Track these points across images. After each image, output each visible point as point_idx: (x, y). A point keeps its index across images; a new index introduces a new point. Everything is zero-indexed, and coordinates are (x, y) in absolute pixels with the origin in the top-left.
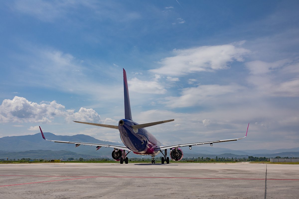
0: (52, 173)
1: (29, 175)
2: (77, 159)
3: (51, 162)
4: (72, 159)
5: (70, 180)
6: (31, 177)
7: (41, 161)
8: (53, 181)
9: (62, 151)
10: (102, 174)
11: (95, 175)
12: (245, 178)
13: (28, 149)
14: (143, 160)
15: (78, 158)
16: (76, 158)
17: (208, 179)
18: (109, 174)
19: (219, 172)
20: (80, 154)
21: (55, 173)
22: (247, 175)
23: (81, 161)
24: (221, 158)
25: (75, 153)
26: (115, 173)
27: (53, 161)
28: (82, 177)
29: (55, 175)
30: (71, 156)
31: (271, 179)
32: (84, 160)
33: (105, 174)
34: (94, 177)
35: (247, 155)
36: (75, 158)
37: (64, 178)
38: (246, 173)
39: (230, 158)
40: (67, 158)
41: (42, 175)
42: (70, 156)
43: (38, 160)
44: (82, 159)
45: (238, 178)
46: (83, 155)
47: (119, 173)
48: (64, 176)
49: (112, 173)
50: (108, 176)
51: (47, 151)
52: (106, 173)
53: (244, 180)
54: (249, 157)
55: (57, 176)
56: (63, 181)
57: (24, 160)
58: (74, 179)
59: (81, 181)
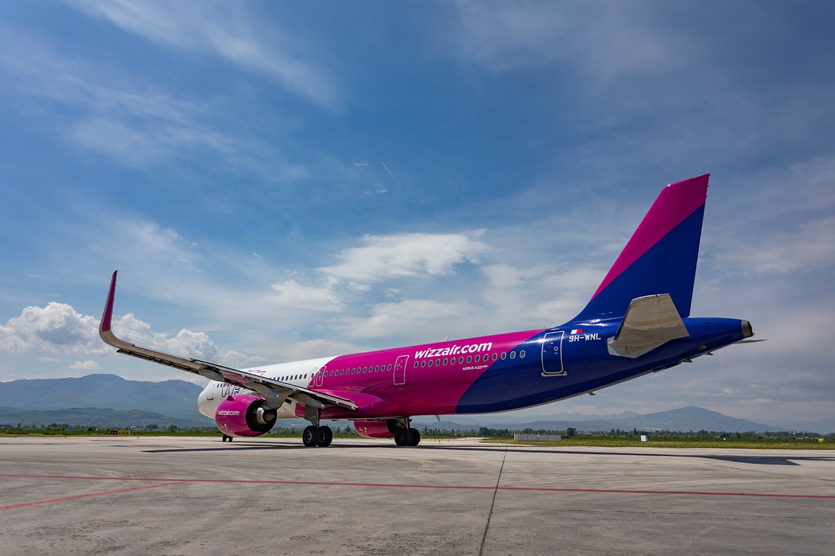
0: (104, 469)
1: (55, 475)
2: (164, 427)
3: (111, 434)
4: (155, 427)
5: (138, 492)
6: (58, 481)
7: (91, 431)
8: (101, 494)
9: (136, 410)
10: (205, 473)
11: (193, 474)
12: (463, 484)
13: (66, 406)
14: (293, 432)
15: (168, 426)
16: (162, 425)
17: (398, 488)
18: (218, 473)
19: (424, 466)
20: (171, 418)
21: (111, 470)
22: (467, 475)
23: (173, 431)
24: (433, 429)
25: (163, 416)
26: (231, 469)
27: (114, 432)
28: (163, 482)
29: (110, 474)
30: (152, 420)
31: (505, 489)
32: (180, 430)
33: (211, 472)
34: (187, 482)
35: (477, 426)
36: (160, 425)
37: (127, 484)
38: (467, 469)
39: (449, 430)
40: (145, 425)
41: (83, 476)
42: (152, 422)
43: (84, 427)
44: (176, 427)
45: (450, 485)
46: (176, 420)
47: (238, 470)
48: (129, 478)
49: (226, 468)
50: (217, 478)
51: (106, 410)
52: (213, 470)
53: (460, 490)
54: (481, 429)
55: (114, 476)
56: (122, 494)
57: (54, 428)
58: (147, 487)
59: (158, 493)
